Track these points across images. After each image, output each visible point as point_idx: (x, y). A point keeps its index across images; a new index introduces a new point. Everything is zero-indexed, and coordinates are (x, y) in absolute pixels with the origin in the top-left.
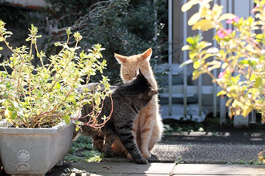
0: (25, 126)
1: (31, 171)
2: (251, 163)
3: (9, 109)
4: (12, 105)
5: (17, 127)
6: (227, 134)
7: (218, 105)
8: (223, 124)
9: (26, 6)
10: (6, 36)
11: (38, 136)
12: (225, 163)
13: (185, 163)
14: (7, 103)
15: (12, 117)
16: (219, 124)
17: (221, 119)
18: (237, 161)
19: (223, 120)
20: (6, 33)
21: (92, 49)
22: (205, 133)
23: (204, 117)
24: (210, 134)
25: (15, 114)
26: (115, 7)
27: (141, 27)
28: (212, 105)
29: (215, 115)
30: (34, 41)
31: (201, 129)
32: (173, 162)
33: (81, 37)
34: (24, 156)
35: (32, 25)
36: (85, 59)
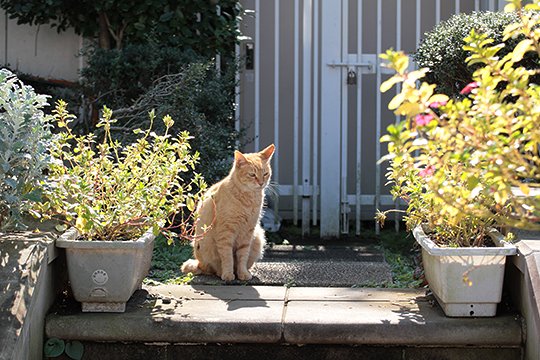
0: (100, 239)
1: (110, 297)
2: (384, 286)
3: (84, 216)
4: (88, 212)
5: (90, 240)
6: (321, 248)
7: (300, 211)
8: (306, 234)
9: (50, 80)
10: (68, 121)
11: (119, 252)
12: (349, 286)
13: (297, 286)
14: (80, 208)
15: (87, 227)
16: (301, 235)
17: (303, 228)
18: (364, 283)
19: (305, 230)
20: (69, 116)
21: (178, 138)
22: (291, 246)
23: (279, 225)
24: (298, 247)
25: (92, 222)
26: (189, 82)
27: (211, 108)
28: (292, 210)
29: (296, 223)
30: (107, 127)
31: (286, 242)
32: (282, 285)
33: (172, 122)
34: (101, 277)
35: (105, 107)
36: (169, 150)
